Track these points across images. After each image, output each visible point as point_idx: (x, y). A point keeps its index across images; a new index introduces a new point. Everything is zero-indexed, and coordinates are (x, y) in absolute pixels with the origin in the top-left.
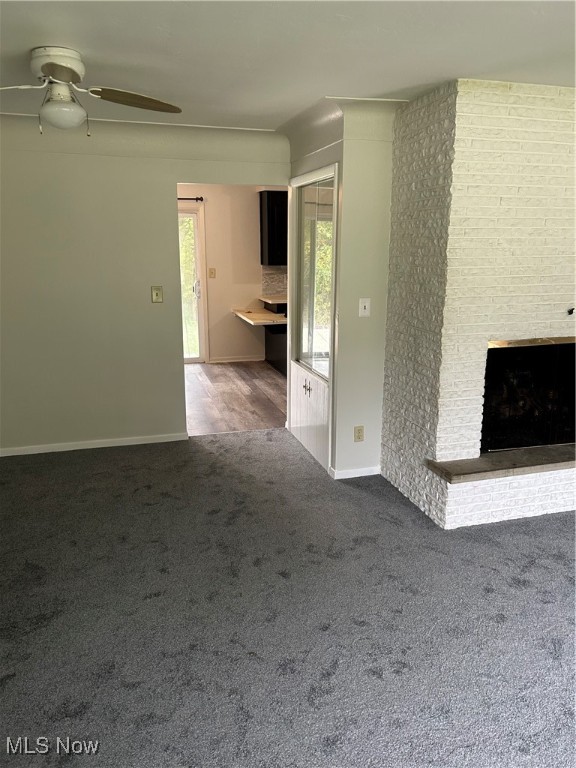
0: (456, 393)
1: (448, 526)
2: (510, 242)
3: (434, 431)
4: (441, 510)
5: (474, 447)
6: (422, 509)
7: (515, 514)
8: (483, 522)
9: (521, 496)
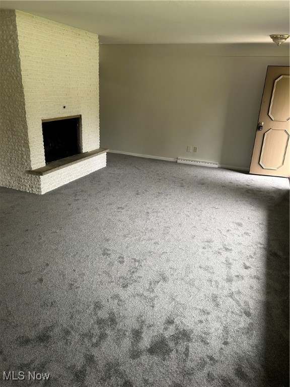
0: (34, 141)
1: (42, 193)
2: (43, 80)
3: (29, 158)
4: (38, 188)
5: (43, 162)
6: (28, 191)
7: (62, 184)
8: (53, 189)
9: (62, 177)
